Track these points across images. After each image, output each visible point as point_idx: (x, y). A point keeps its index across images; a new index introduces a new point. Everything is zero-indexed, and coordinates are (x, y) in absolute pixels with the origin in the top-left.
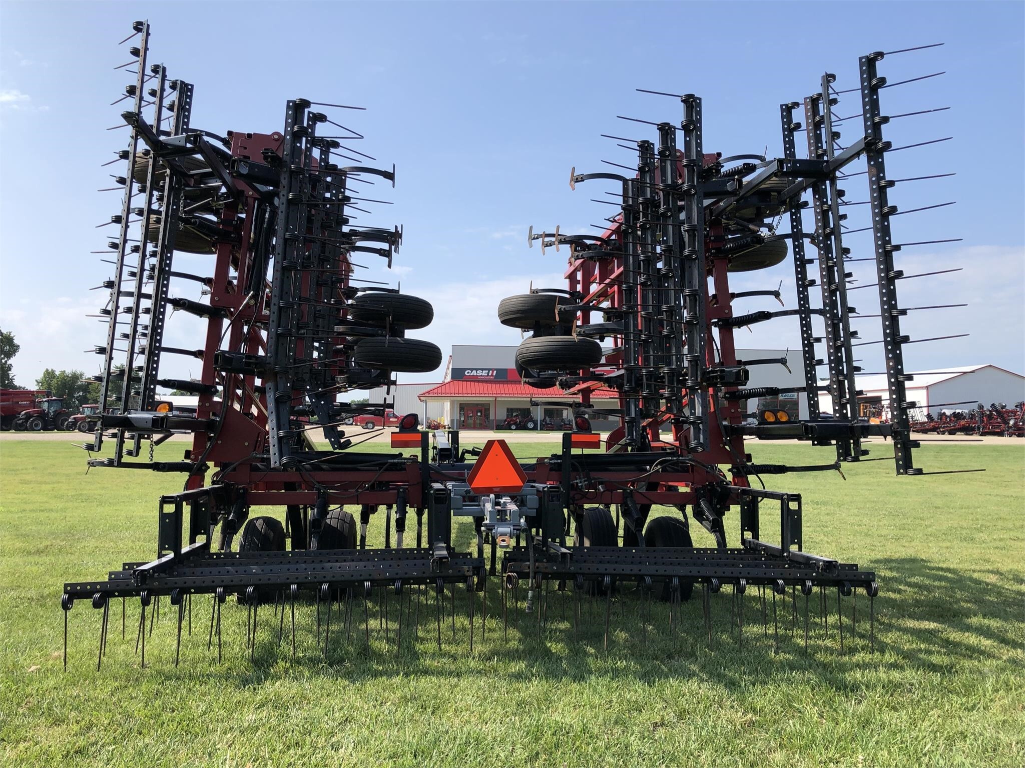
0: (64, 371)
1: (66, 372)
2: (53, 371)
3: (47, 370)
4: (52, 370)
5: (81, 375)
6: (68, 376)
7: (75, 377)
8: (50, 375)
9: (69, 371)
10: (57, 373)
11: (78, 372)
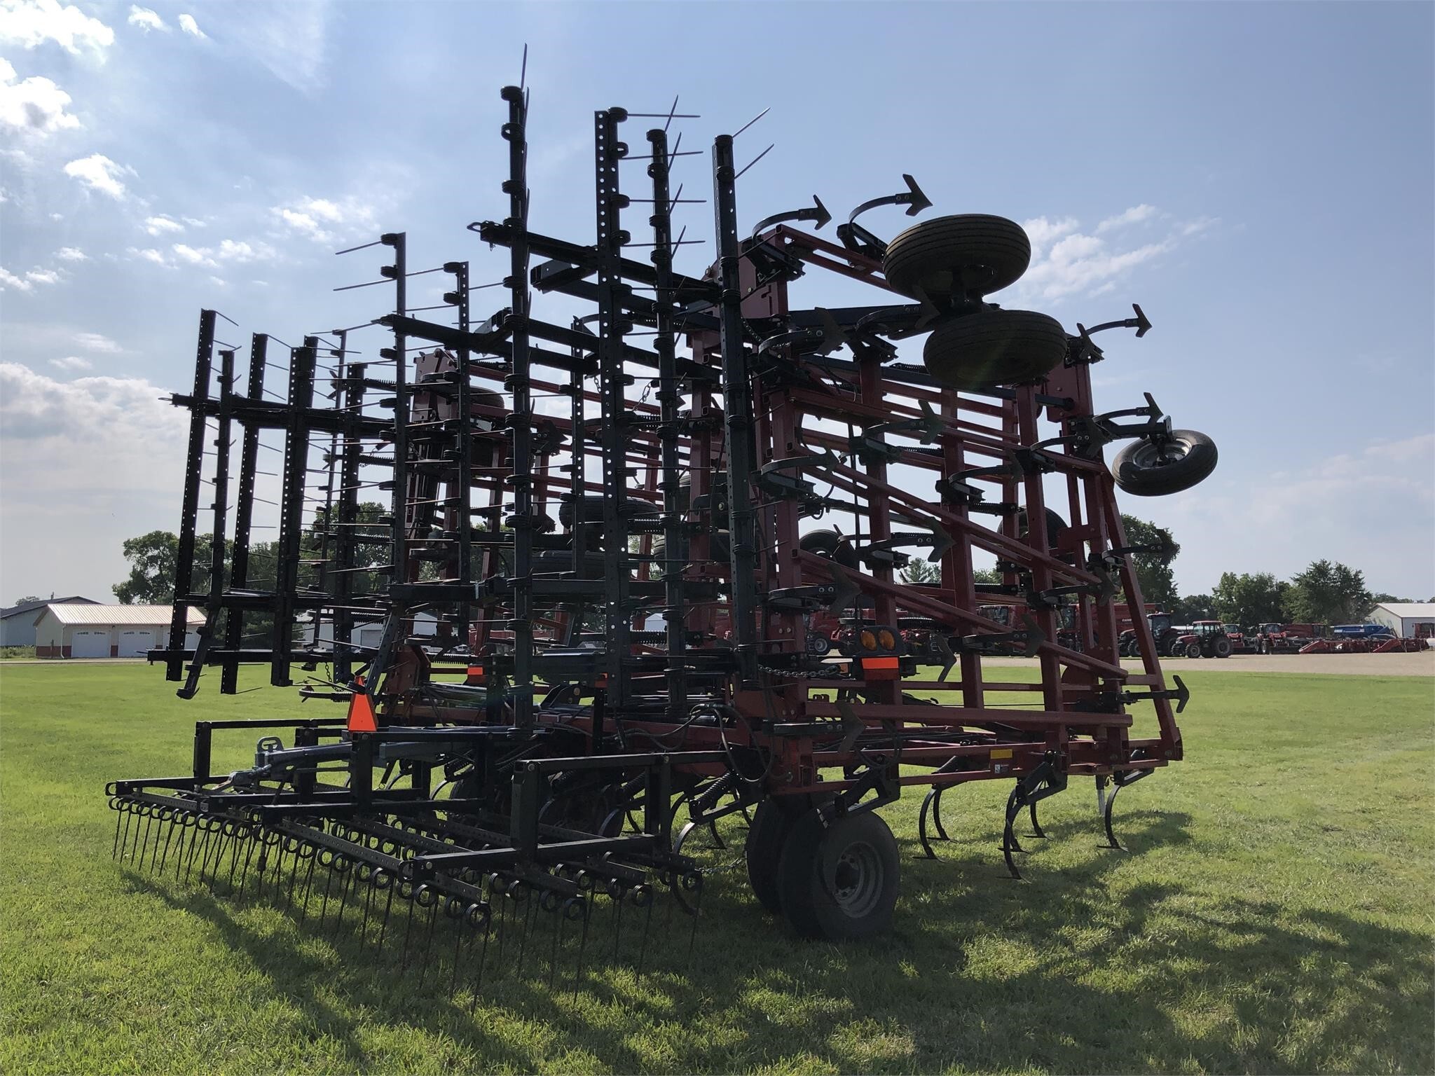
0: (1247, 574)
1: (1250, 575)
2: (1233, 576)
3: (1225, 574)
4: (1232, 573)
5: (1270, 578)
6: (1252, 581)
7: (1263, 582)
8: (1229, 580)
9: (1253, 574)
10: (1239, 577)
11: (1266, 575)
